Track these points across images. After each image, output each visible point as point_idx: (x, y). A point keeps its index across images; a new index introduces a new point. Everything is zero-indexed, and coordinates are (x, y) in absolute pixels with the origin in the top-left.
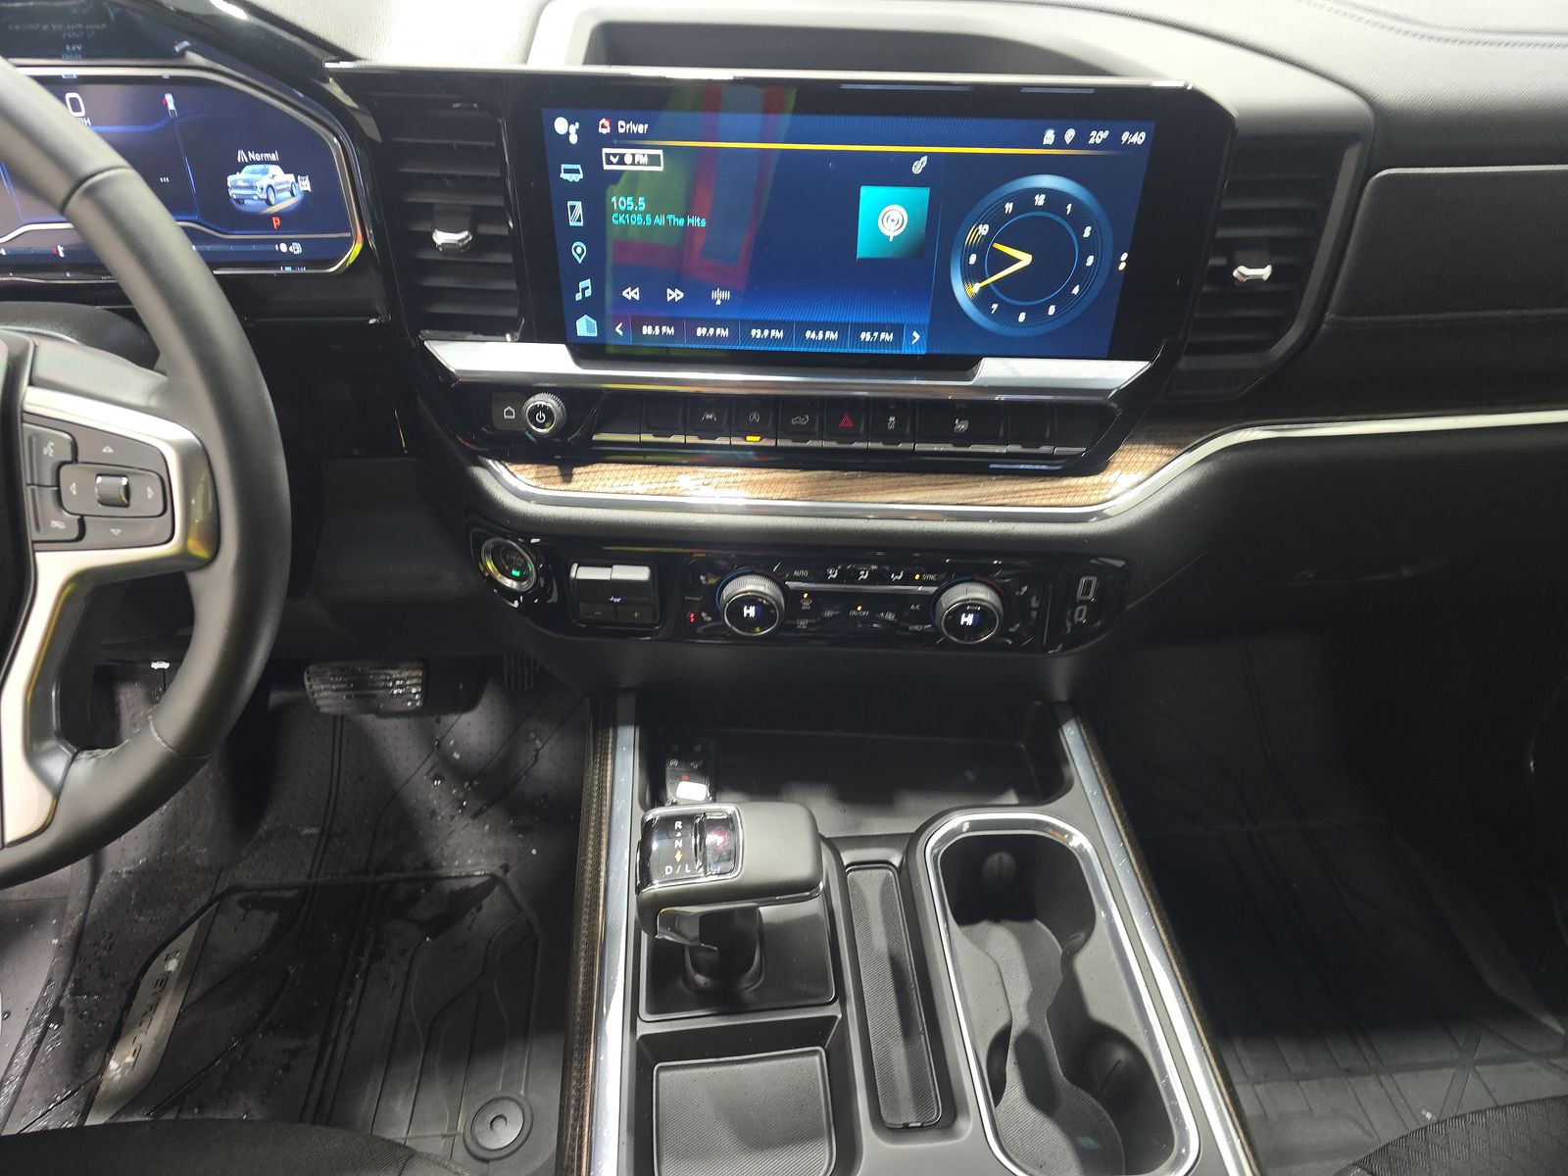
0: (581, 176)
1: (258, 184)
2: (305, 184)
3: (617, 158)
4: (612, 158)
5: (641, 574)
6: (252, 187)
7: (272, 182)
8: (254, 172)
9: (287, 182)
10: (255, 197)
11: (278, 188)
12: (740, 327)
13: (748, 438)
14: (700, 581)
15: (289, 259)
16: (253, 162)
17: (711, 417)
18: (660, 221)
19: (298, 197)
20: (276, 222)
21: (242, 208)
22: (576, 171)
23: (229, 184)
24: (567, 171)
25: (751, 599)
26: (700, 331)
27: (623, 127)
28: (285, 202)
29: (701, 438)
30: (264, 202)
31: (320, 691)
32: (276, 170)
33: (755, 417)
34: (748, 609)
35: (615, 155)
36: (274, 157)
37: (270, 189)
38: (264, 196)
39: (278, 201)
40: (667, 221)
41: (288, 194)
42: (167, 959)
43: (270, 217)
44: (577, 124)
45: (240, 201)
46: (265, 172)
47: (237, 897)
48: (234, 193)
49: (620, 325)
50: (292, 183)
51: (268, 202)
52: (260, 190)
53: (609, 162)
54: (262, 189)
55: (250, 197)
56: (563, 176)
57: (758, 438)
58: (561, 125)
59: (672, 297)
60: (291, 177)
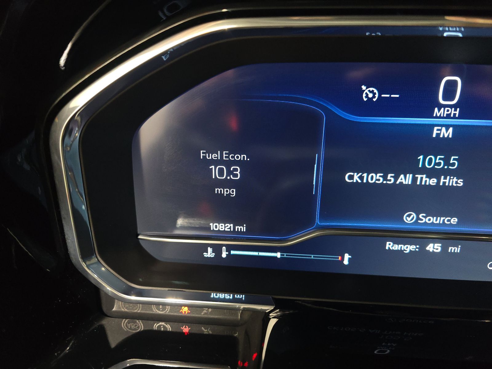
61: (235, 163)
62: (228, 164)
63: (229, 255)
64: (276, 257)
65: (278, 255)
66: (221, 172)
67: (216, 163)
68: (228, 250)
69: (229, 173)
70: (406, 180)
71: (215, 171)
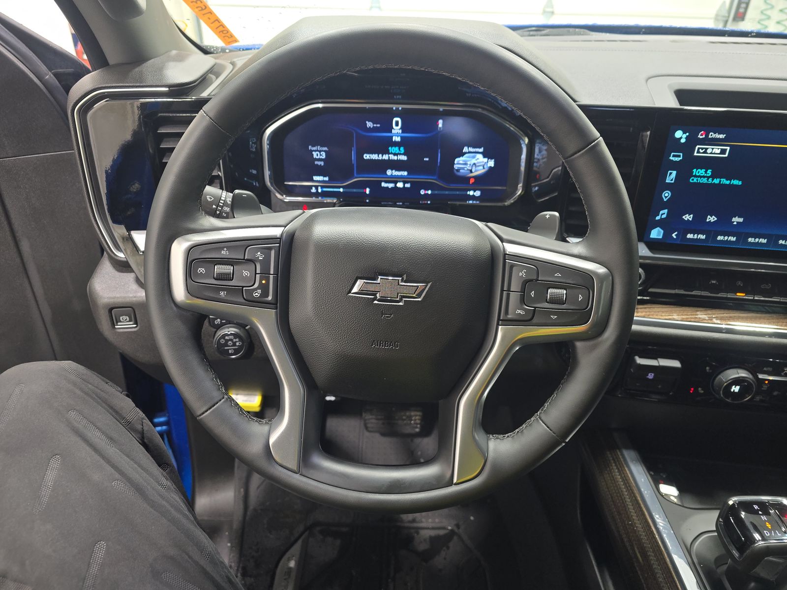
0: (681, 158)
1: (469, 163)
2: (491, 163)
3: (704, 150)
4: (700, 150)
5: (676, 364)
6: (466, 164)
7: (476, 162)
8: (469, 157)
9: (483, 162)
10: (466, 169)
11: (477, 165)
12: (742, 236)
13: (738, 294)
14: (706, 370)
15: (473, 198)
16: (470, 152)
17: (714, 282)
18: (716, 181)
19: (486, 169)
20: (472, 181)
21: (458, 174)
22: (679, 156)
23: (456, 162)
24: (674, 156)
25: (736, 381)
26: (720, 238)
27: (712, 135)
28: (480, 171)
29: (711, 293)
30: (469, 171)
31: (369, 419)
32: (480, 156)
33: (740, 283)
34: (735, 387)
35: (702, 149)
36: (481, 150)
37: (474, 165)
38: (470, 168)
39: (476, 171)
40: (720, 181)
41: (481, 168)
42: (289, 560)
43: (470, 178)
44: (687, 134)
45: (458, 170)
46: (474, 157)
47: (318, 528)
48: (456, 167)
49: (676, 233)
50: (486, 163)
51: (471, 171)
52: (469, 165)
53: (698, 152)
54: (470, 165)
55: (463, 169)
56: (671, 158)
57: (744, 295)
58: (679, 134)
59: (710, 220)
60: (486, 160)
61: (323, 151)
62: (320, 151)
63: (322, 191)
64: (340, 192)
65: (341, 190)
66: (317, 155)
67: (315, 151)
68: (321, 188)
69: (321, 155)
70: (386, 157)
71: (315, 154)
